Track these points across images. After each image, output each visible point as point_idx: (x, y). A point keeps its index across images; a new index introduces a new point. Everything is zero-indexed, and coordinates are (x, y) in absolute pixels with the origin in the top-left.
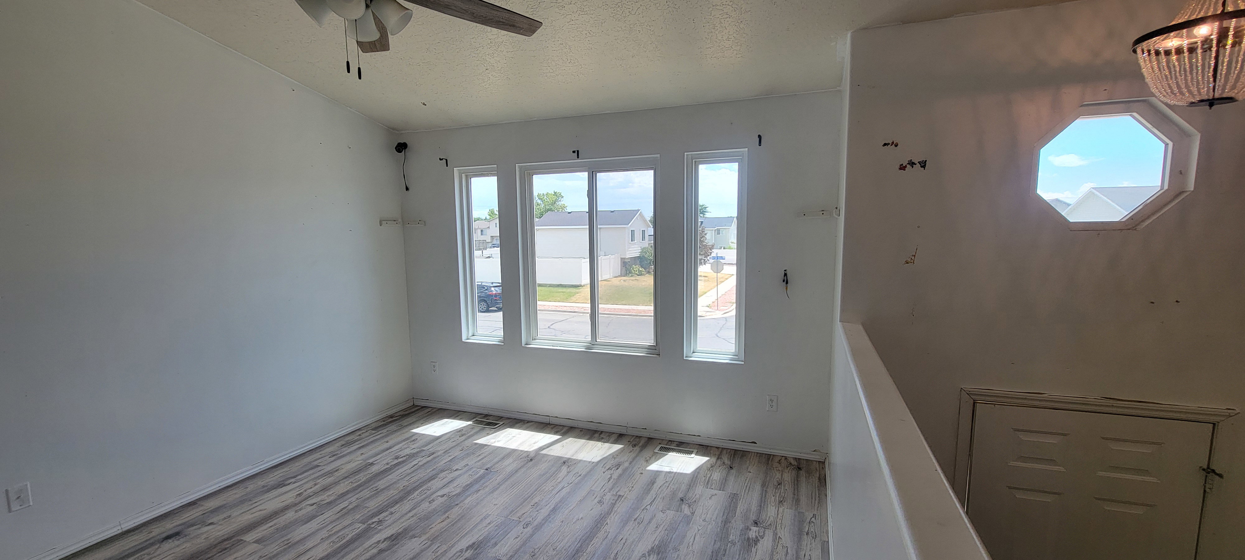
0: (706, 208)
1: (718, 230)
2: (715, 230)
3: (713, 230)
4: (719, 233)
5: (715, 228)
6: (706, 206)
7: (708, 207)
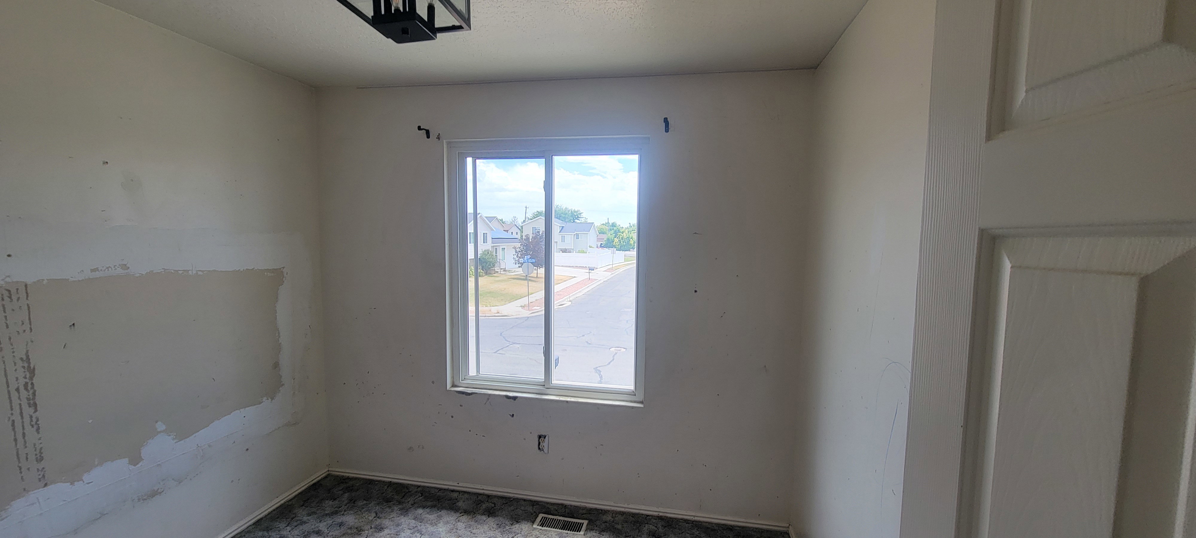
0: (581, 214)
1: (577, 235)
2: (574, 235)
3: (572, 234)
4: (578, 238)
5: (574, 233)
6: (581, 212)
7: (582, 213)
